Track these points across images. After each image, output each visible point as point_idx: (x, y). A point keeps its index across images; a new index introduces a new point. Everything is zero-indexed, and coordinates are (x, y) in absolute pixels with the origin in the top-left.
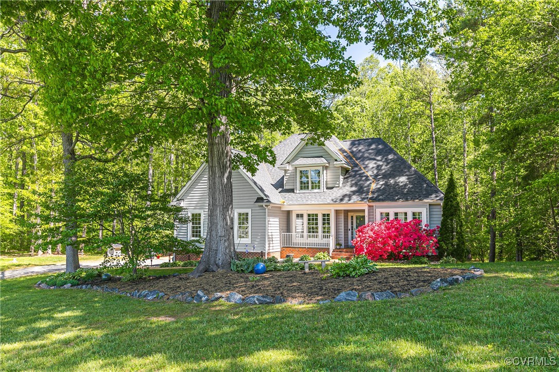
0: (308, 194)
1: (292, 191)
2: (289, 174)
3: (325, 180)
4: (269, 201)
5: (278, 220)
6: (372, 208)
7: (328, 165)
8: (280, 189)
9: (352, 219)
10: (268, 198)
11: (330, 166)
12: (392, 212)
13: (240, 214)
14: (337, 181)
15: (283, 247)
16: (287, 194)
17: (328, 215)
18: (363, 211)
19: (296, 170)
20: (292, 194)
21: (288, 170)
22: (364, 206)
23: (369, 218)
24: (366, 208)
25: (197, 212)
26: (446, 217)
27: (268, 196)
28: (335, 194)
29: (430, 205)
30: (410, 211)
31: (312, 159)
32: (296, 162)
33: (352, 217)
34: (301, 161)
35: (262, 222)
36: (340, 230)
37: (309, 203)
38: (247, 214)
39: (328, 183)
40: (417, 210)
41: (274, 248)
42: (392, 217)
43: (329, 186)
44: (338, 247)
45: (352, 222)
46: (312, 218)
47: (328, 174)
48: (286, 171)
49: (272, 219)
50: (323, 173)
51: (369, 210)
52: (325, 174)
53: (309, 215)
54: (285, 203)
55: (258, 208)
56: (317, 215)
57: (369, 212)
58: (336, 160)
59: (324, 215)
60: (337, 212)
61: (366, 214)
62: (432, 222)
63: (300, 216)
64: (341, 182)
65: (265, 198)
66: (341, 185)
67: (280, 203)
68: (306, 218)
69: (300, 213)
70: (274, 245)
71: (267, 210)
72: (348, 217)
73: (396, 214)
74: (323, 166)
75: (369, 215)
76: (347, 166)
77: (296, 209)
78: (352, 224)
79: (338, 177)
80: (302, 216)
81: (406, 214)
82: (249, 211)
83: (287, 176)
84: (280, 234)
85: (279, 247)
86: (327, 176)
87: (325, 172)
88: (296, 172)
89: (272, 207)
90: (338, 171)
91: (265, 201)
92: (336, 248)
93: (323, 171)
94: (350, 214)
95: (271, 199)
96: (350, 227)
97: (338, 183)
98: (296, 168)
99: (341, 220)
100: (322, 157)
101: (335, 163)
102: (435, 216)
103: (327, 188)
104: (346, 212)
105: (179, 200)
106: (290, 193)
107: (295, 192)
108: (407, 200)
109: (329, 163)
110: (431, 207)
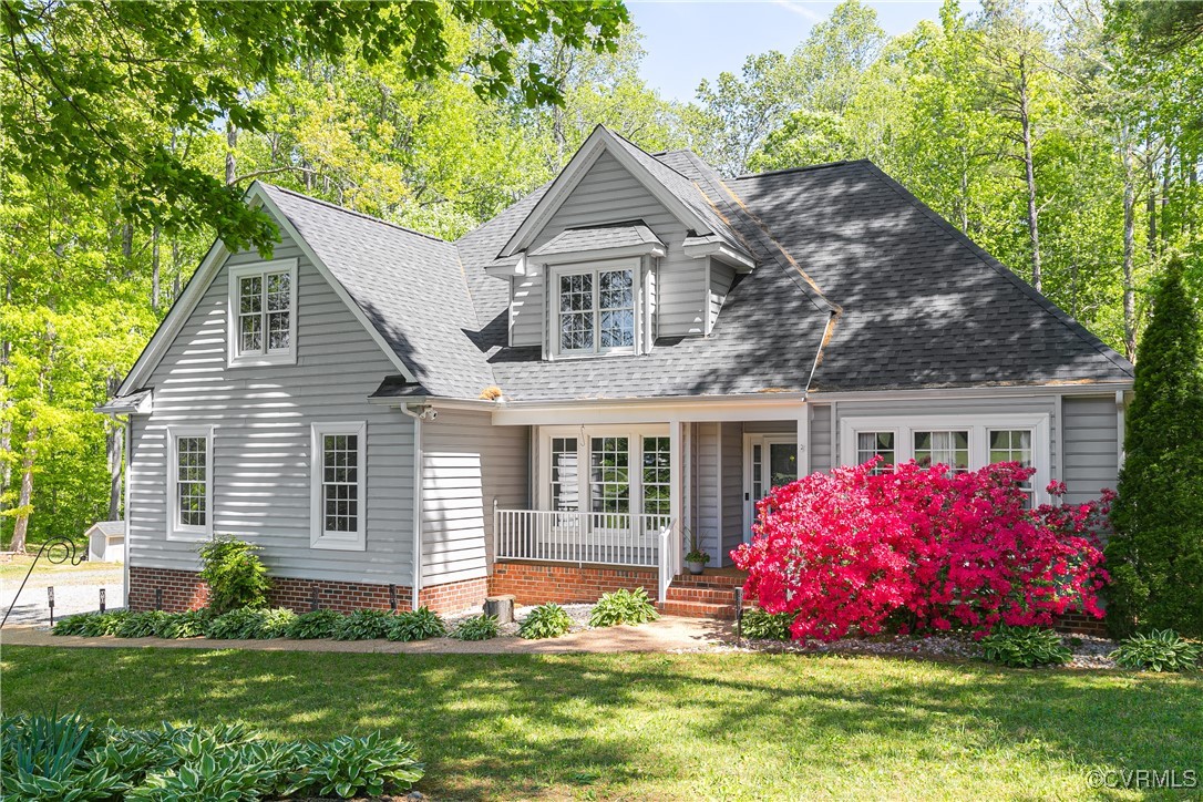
0: (587, 365)
1: (533, 353)
2: (526, 293)
3: (651, 310)
4: (421, 391)
5: (477, 462)
6: (823, 414)
7: (661, 252)
8: (495, 349)
9: (757, 457)
10: (421, 378)
11: (673, 257)
12: (903, 430)
13: (329, 442)
14: (696, 313)
15: (500, 562)
16: (517, 366)
17: (665, 443)
18: (791, 426)
19: (547, 274)
20: (534, 366)
21: (524, 278)
22: (792, 406)
23: (812, 455)
24: (802, 417)
25: (191, 432)
26: (1147, 451)
27: (423, 371)
28: (685, 361)
29: (1065, 400)
30: (978, 427)
31: (604, 231)
32: (545, 246)
33: (757, 449)
34: (565, 243)
35: (401, 472)
36: (709, 501)
37: (587, 397)
38: (353, 441)
39: (664, 320)
40: (1008, 422)
41: (451, 567)
42: (904, 453)
43: (666, 332)
44: (694, 567)
45: (758, 469)
46: (610, 454)
47: (663, 289)
48: (515, 281)
49: (438, 460)
50: (642, 284)
51: (812, 423)
52: (651, 289)
53: (597, 443)
54: (500, 400)
55: (390, 418)
56: (624, 443)
57: (813, 432)
58: (692, 234)
59: (649, 444)
60: (697, 431)
61: (802, 438)
62: (1073, 473)
63: (565, 446)
64: (712, 318)
65: (409, 378)
66: (709, 329)
67: (477, 398)
68: (584, 449)
69: (565, 434)
70: (451, 556)
71: (418, 424)
72: (742, 448)
73: (921, 439)
74: (642, 257)
75: (813, 443)
76: (732, 255)
77: (551, 421)
78: (758, 476)
79: (698, 296)
80: (572, 445)
81: (962, 437)
82: (356, 428)
83: (520, 299)
84: (488, 516)
85: (483, 562)
86: (657, 296)
87: (650, 278)
88: (547, 282)
89: (442, 412)
90: (699, 275)
91: (409, 390)
92: (685, 571)
93: (643, 274)
94: (749, 440)
95: (431, 383)
96: (748, 487)
97: (698, 319)
98: (547, 266)
99: (710, 461)
100: (640, 223)
101: (689, 241)
102: (1087, 448)
103: (661, 341)
104: (735, 432)
105: (137, 391)
106: (525, 363)
107: (544, 357)
108: (965, 381)
109: (666, 247)
110: (1072, 409)
